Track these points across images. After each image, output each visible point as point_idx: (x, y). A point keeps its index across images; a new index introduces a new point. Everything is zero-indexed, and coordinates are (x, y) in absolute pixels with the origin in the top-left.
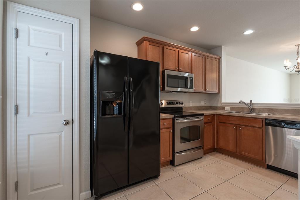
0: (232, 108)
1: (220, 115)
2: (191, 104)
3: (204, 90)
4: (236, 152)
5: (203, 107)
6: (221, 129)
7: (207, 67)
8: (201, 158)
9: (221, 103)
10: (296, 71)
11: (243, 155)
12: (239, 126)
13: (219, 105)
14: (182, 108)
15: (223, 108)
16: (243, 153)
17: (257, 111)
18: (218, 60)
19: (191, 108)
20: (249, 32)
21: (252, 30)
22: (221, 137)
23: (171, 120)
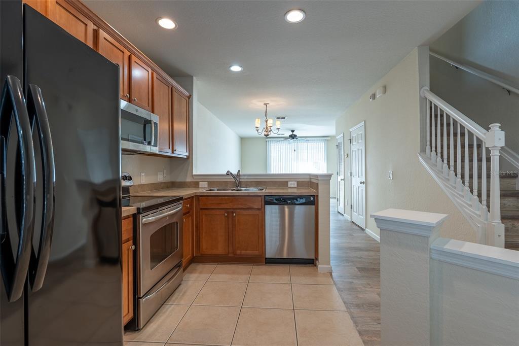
0: (211, 184)
1: (201, 196)
2: (143, 180)
3: (170, 151)
4: (229, 253)
5: (162, 183)
6: (204, 219)
7: (175, 107)
8: (180, 285)
9: (193, 176)
10: (265, 135)
11: (238, 255)
12: (232, 210)
13: (189, 180)
14: (129, 189)
15: (196, 184)
16: (238, 252)
17: (244, 186)
18: (187, 99)
19: (142, 186)
20: (236, 68)
21: (241, 66)
22: (204, 234)
23: (132, 219)
